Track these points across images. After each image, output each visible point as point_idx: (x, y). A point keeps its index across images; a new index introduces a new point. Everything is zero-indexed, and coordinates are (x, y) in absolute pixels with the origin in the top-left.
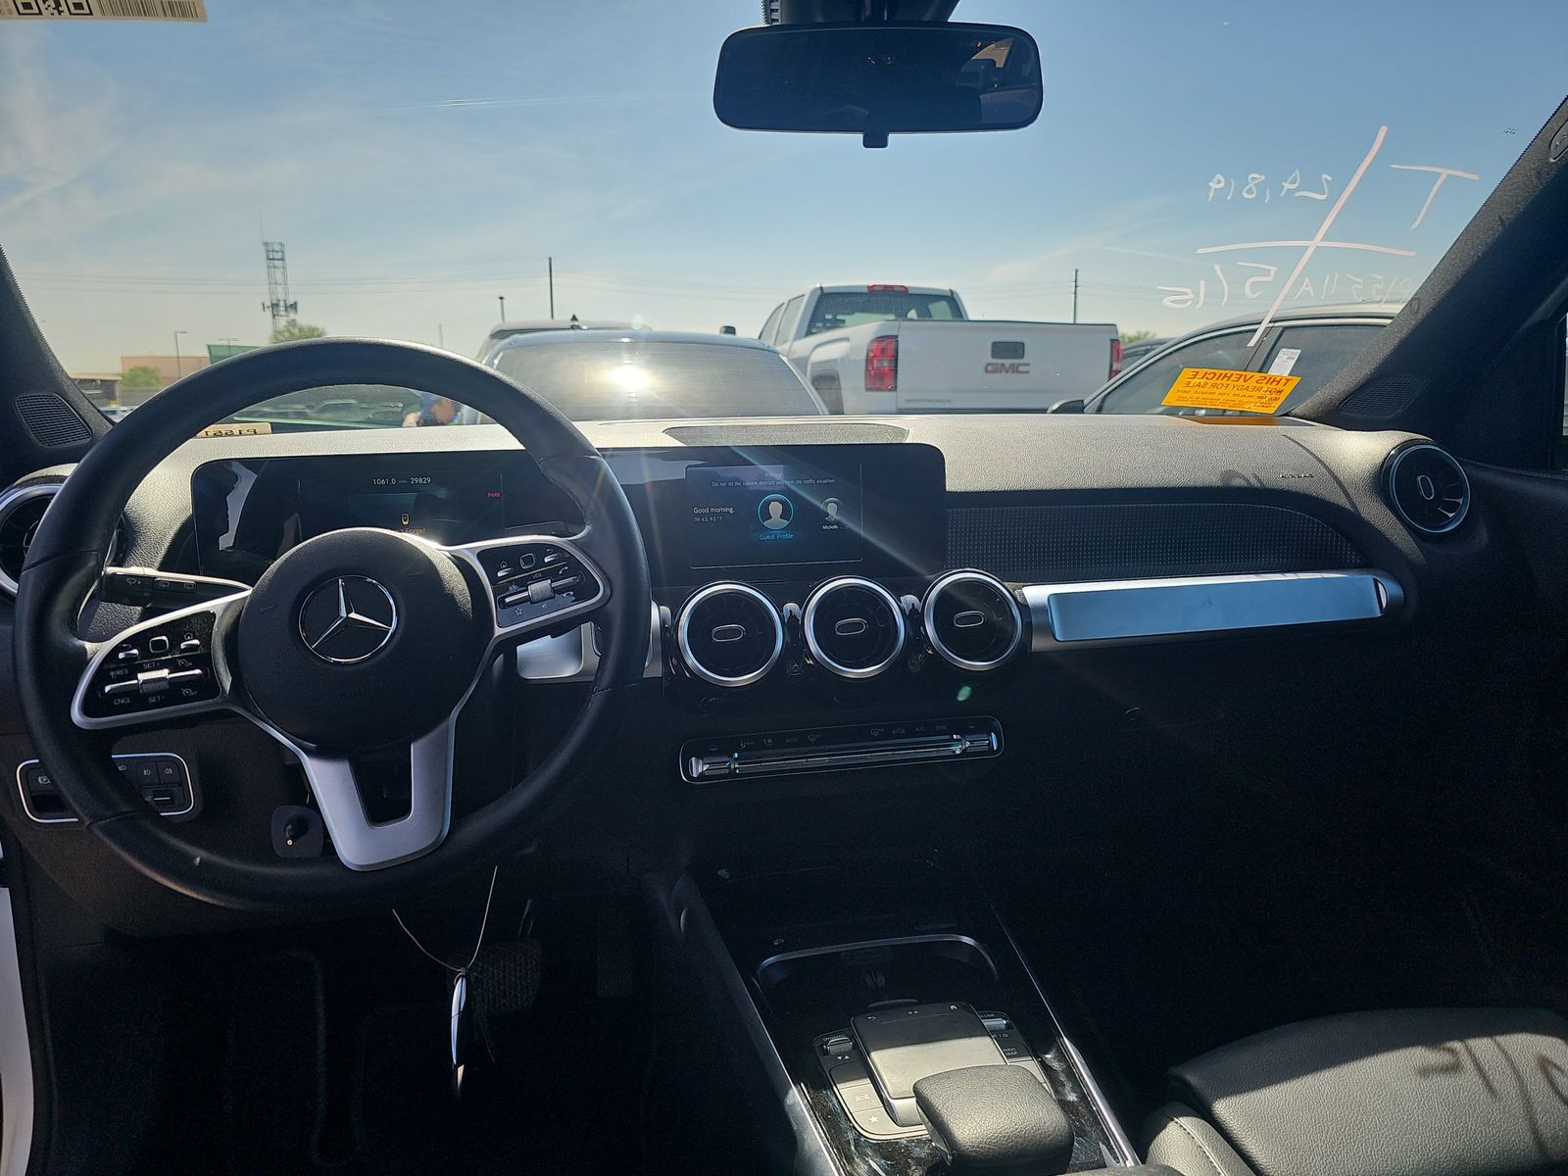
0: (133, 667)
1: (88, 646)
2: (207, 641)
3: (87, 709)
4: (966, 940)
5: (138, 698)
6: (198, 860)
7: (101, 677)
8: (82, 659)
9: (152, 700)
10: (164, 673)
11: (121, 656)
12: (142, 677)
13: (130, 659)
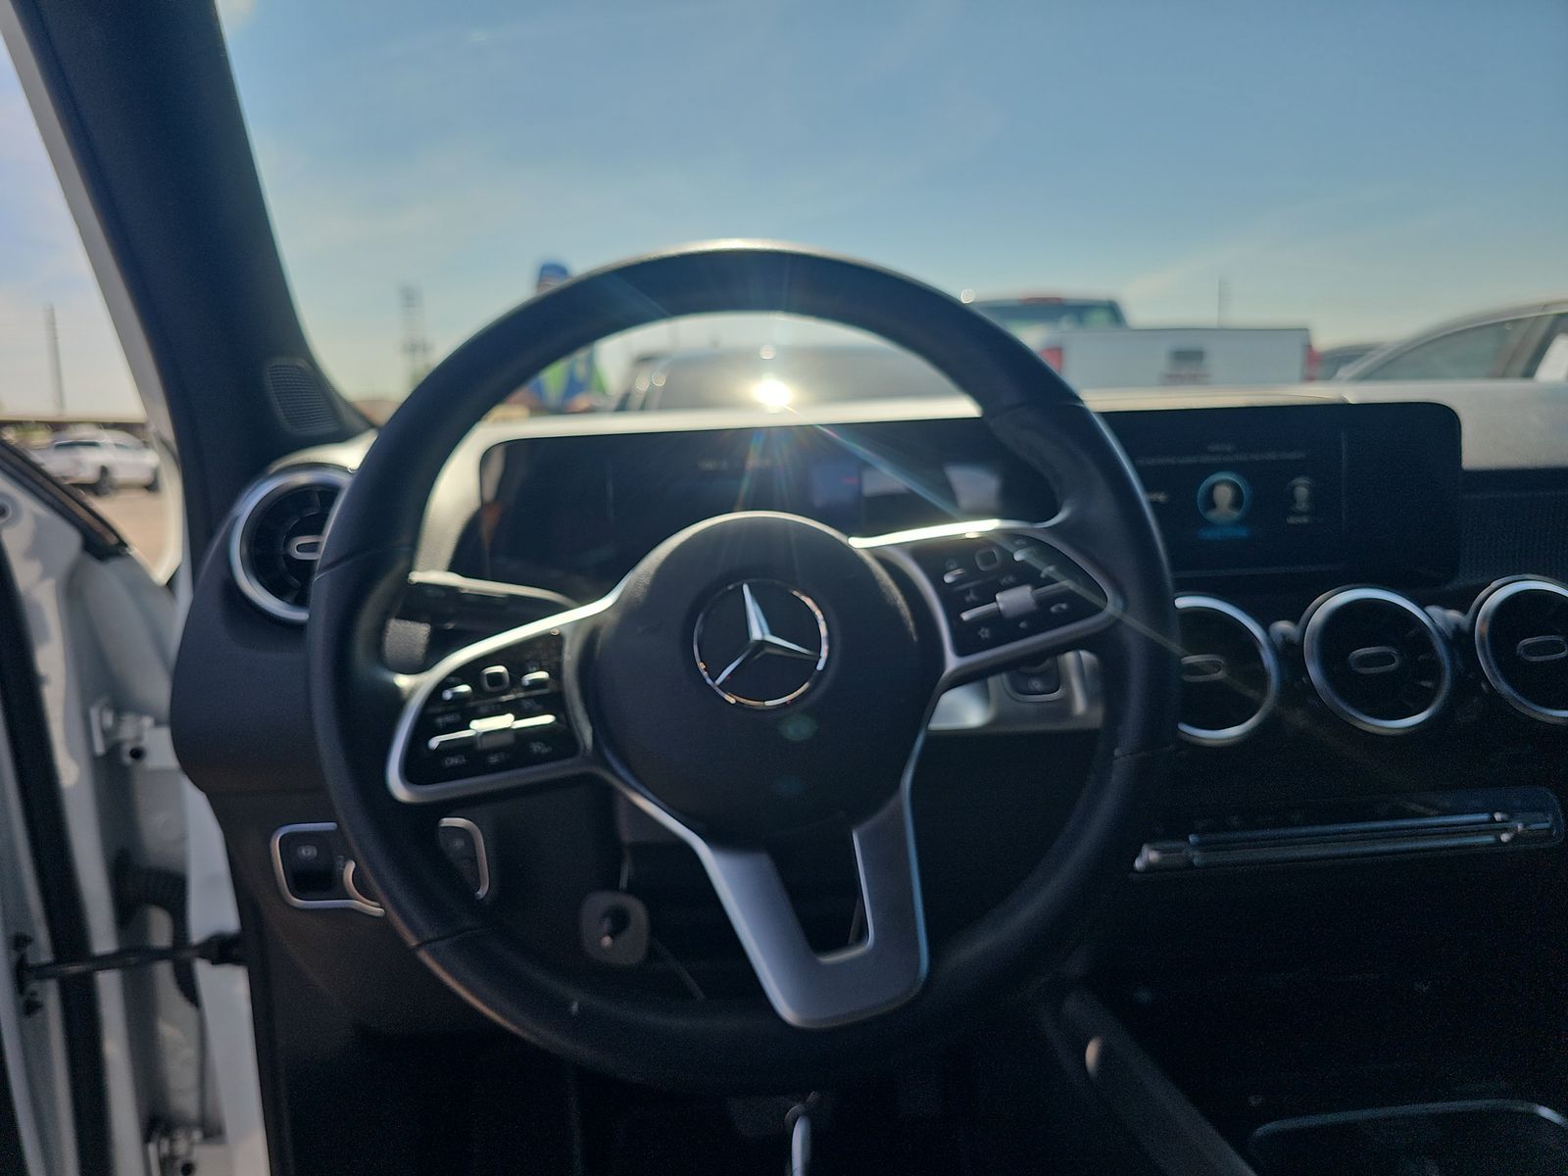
0: (466, 712)
1: (403, 681)
2: (556, 673)
3: (410, 775)
4: (1546, 1112)
5: (476, 756)
6: (575, 1007)
7: (425, 726)
8: (396, 701)
9: (494, 759)
10: (506, 721)
11: (448, 695)
12: (479, 726)
13: (459, 698)
